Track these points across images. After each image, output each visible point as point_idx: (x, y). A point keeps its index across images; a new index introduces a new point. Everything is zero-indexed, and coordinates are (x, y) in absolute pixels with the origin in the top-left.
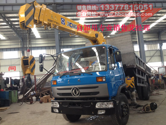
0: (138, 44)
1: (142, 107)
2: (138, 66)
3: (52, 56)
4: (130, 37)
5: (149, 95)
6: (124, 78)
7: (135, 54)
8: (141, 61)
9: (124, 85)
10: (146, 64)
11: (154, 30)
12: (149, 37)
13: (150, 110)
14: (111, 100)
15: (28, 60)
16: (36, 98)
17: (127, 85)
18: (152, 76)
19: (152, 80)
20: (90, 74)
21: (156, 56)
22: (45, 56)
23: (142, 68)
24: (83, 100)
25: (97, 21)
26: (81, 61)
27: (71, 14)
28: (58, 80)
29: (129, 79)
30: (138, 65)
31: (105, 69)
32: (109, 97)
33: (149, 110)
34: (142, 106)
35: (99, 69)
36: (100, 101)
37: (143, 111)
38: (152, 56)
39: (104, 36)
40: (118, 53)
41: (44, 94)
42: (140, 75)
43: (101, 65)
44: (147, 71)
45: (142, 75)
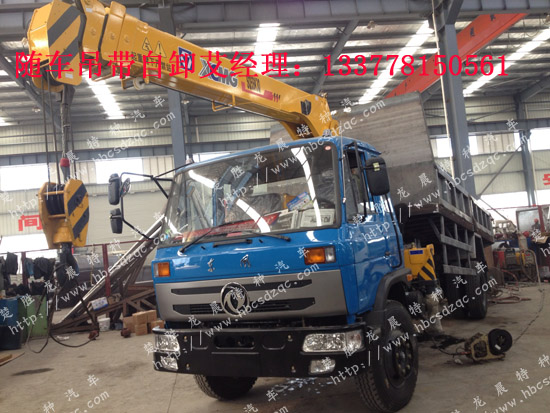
0: (448, 135)
1: (463, 344)
2: (446, 210)
3: (155, 180)
4: (418, 110)
5: (484, 304)
6: (399, 248)
7: (435, 167)
8: (459, 192)
9: (399, 273)
10: (475, 202)
11: (500, 86)
12: (485, 109)
13: (489, 352)
14: (354, 324)
15: (62, 195)
16: (111, 321)
17: (410, 273)
18: (494, 240)
19: (495, 253)
20: (282, 239)
21: (508, 173)
22: (128, 180)
23: (461, 214)
24: (261, 328)
25: (312, 58)
26: (253, 195)
27: (223, 35)
28: (176, 262)
29: (416, 252)
30: (448, 205)
31: (335, 222)
32: (348, 315)
33: (486, 355)
34: (462, 340)
35: (314, 221)
36: (318, 328)
37: (464, 357)
38: (496, 175)
39: (332, 109)
40: (376, 165)
41: (138, 306)
42: (454, 237)
43: (320, 207)
44: (478, 224)
45: (462, 239)
